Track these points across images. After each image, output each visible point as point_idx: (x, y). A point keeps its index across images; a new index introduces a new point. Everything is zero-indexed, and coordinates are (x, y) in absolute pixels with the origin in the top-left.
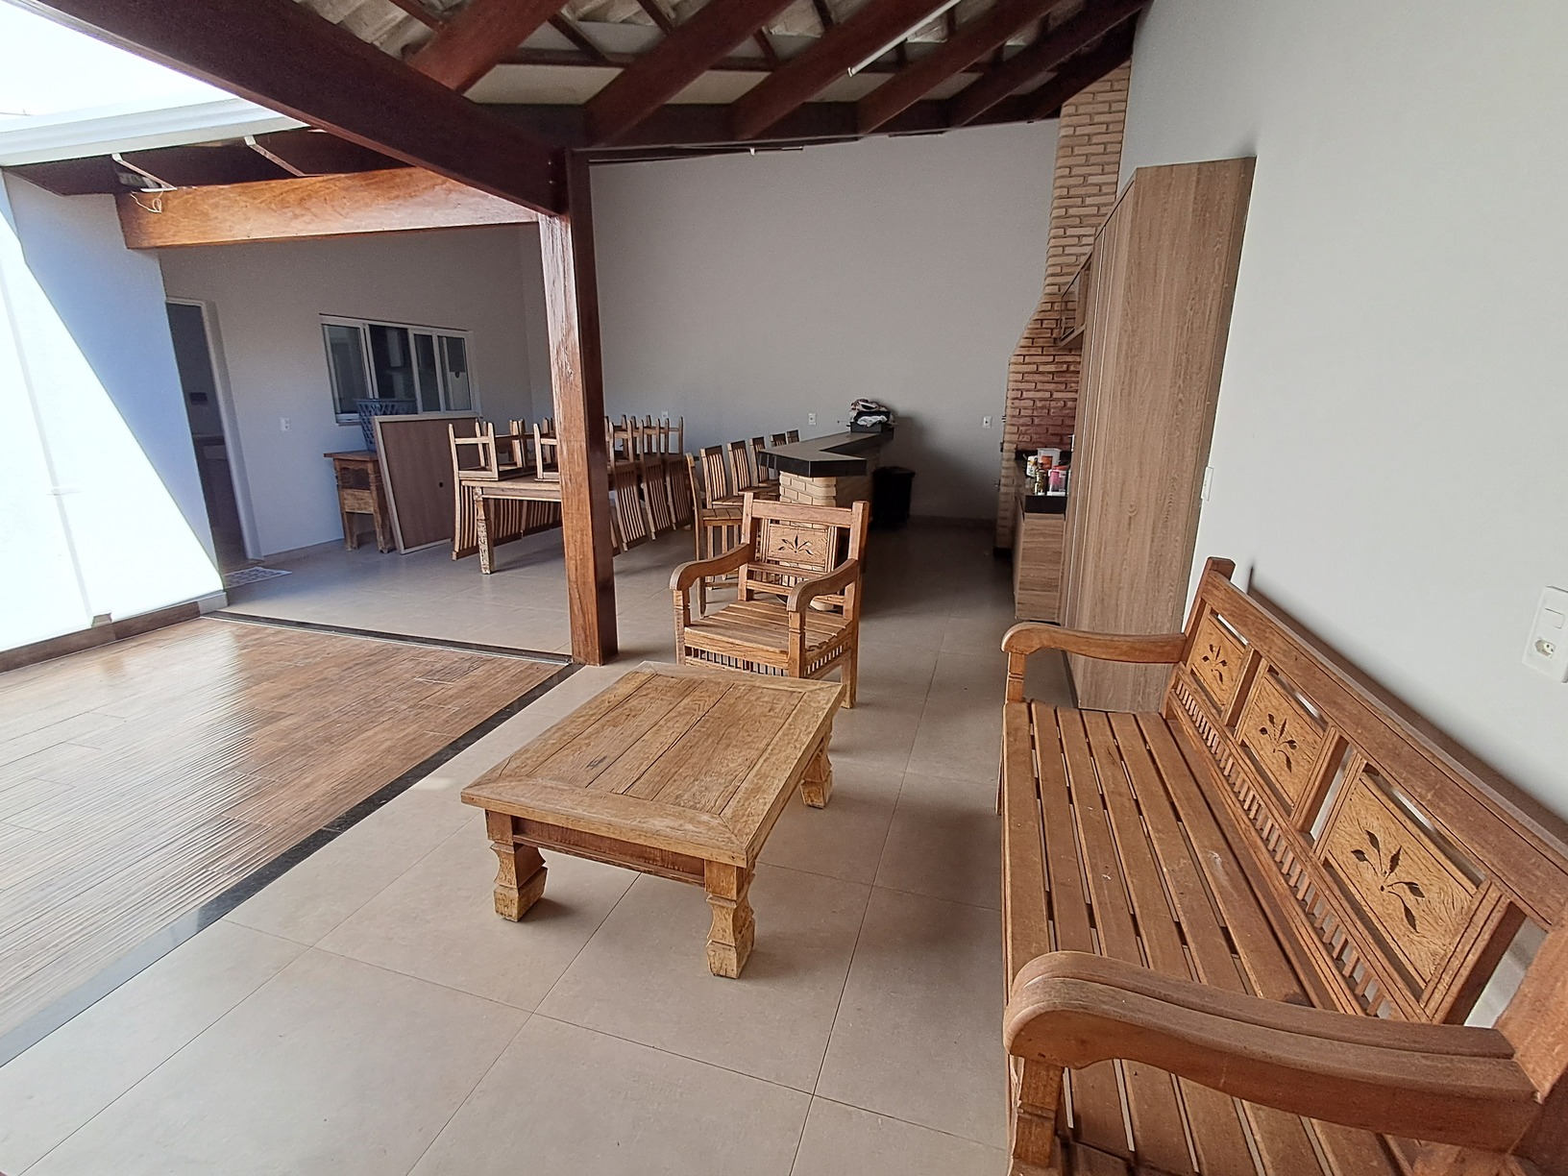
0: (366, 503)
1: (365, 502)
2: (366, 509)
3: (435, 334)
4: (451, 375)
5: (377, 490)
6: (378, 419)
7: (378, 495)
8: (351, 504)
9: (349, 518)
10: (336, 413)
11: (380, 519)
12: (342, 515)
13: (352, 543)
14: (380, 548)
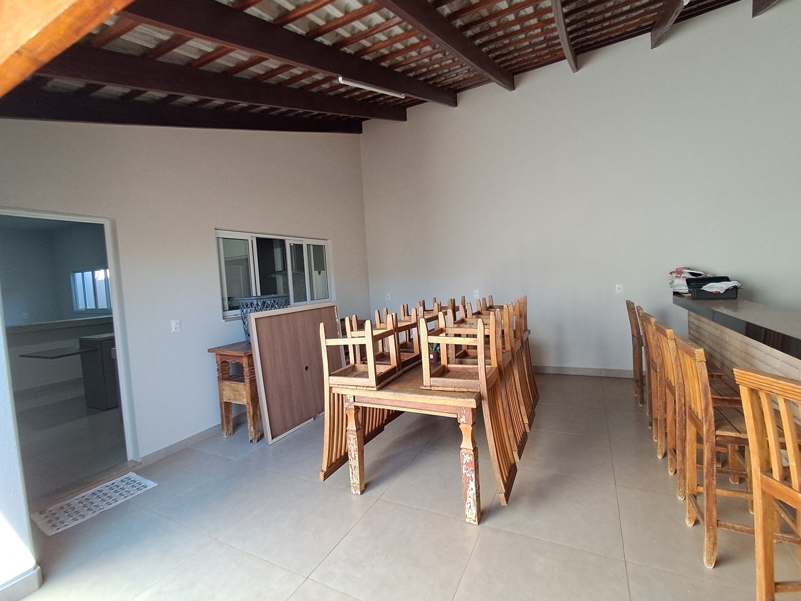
0: (241, 395)
1: (239, 394)
2: (240, 400)
3: (305, 243)
4: (315, 273)
5: (250, 381)
6: (253, 316)
7: (251, 386)
8: (228, 395)
9: (227, 406)
10: (224, 310)
11: (251, 411)
12: (221, 403)
13: (228, 430)
14: (251, 438)
